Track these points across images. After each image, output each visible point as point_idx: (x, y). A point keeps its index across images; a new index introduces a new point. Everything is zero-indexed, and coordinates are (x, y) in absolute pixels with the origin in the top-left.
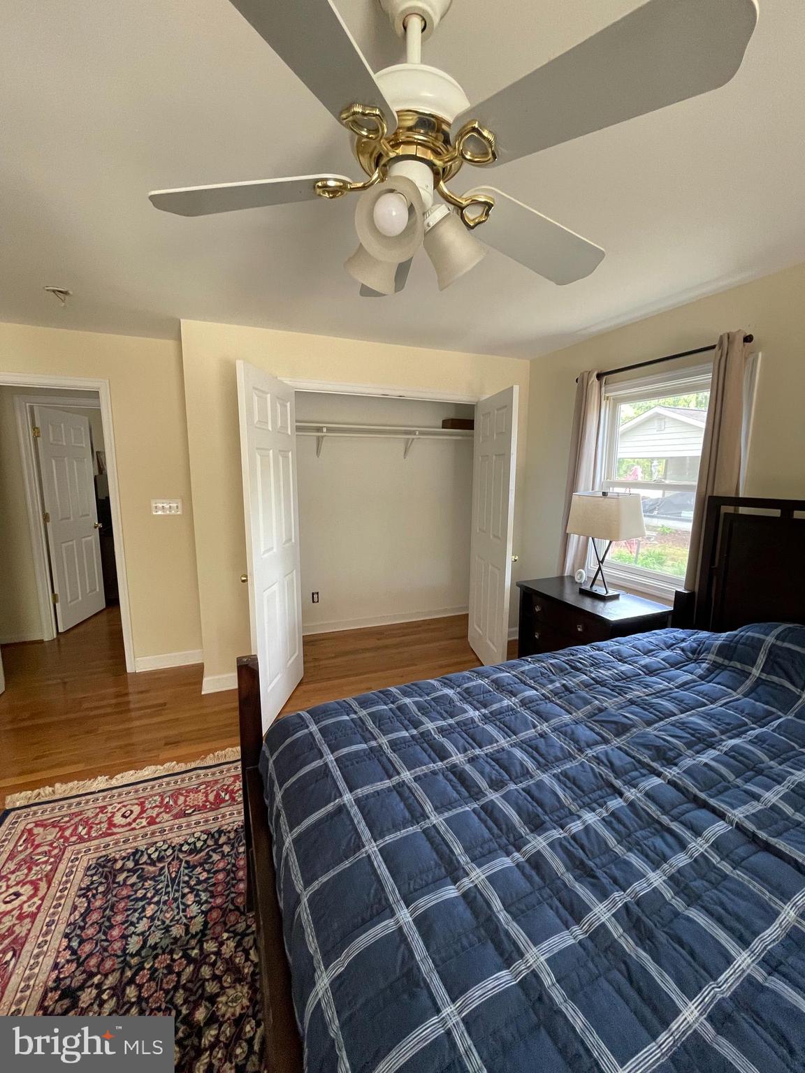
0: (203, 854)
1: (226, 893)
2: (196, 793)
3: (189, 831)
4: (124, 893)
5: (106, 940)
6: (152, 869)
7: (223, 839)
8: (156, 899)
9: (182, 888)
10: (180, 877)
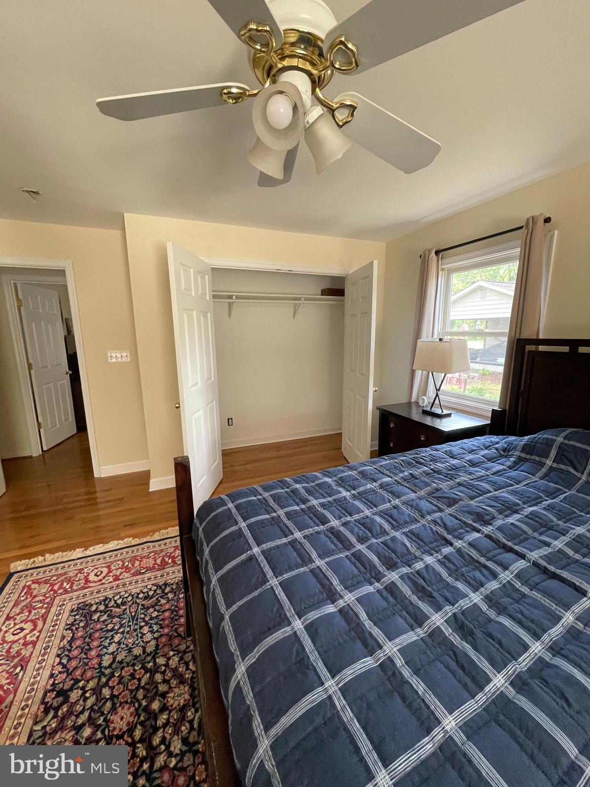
0: (154, 599)
1: (171, 625)
2: (148, 558)
3: (144, 584)
4: (98, 626)
5: (87, 658)
6: (118, 610)
7: (167, 590)
8: (121, 630)
9: (140, 622)
10: (138, 615)
